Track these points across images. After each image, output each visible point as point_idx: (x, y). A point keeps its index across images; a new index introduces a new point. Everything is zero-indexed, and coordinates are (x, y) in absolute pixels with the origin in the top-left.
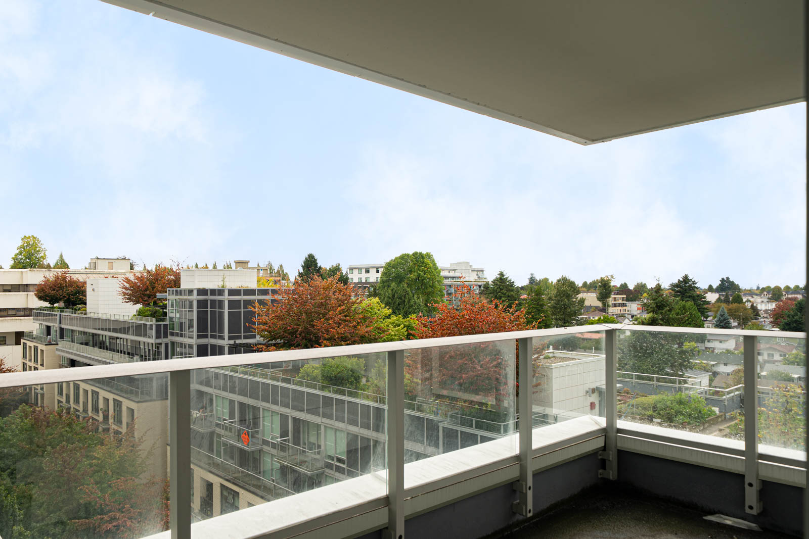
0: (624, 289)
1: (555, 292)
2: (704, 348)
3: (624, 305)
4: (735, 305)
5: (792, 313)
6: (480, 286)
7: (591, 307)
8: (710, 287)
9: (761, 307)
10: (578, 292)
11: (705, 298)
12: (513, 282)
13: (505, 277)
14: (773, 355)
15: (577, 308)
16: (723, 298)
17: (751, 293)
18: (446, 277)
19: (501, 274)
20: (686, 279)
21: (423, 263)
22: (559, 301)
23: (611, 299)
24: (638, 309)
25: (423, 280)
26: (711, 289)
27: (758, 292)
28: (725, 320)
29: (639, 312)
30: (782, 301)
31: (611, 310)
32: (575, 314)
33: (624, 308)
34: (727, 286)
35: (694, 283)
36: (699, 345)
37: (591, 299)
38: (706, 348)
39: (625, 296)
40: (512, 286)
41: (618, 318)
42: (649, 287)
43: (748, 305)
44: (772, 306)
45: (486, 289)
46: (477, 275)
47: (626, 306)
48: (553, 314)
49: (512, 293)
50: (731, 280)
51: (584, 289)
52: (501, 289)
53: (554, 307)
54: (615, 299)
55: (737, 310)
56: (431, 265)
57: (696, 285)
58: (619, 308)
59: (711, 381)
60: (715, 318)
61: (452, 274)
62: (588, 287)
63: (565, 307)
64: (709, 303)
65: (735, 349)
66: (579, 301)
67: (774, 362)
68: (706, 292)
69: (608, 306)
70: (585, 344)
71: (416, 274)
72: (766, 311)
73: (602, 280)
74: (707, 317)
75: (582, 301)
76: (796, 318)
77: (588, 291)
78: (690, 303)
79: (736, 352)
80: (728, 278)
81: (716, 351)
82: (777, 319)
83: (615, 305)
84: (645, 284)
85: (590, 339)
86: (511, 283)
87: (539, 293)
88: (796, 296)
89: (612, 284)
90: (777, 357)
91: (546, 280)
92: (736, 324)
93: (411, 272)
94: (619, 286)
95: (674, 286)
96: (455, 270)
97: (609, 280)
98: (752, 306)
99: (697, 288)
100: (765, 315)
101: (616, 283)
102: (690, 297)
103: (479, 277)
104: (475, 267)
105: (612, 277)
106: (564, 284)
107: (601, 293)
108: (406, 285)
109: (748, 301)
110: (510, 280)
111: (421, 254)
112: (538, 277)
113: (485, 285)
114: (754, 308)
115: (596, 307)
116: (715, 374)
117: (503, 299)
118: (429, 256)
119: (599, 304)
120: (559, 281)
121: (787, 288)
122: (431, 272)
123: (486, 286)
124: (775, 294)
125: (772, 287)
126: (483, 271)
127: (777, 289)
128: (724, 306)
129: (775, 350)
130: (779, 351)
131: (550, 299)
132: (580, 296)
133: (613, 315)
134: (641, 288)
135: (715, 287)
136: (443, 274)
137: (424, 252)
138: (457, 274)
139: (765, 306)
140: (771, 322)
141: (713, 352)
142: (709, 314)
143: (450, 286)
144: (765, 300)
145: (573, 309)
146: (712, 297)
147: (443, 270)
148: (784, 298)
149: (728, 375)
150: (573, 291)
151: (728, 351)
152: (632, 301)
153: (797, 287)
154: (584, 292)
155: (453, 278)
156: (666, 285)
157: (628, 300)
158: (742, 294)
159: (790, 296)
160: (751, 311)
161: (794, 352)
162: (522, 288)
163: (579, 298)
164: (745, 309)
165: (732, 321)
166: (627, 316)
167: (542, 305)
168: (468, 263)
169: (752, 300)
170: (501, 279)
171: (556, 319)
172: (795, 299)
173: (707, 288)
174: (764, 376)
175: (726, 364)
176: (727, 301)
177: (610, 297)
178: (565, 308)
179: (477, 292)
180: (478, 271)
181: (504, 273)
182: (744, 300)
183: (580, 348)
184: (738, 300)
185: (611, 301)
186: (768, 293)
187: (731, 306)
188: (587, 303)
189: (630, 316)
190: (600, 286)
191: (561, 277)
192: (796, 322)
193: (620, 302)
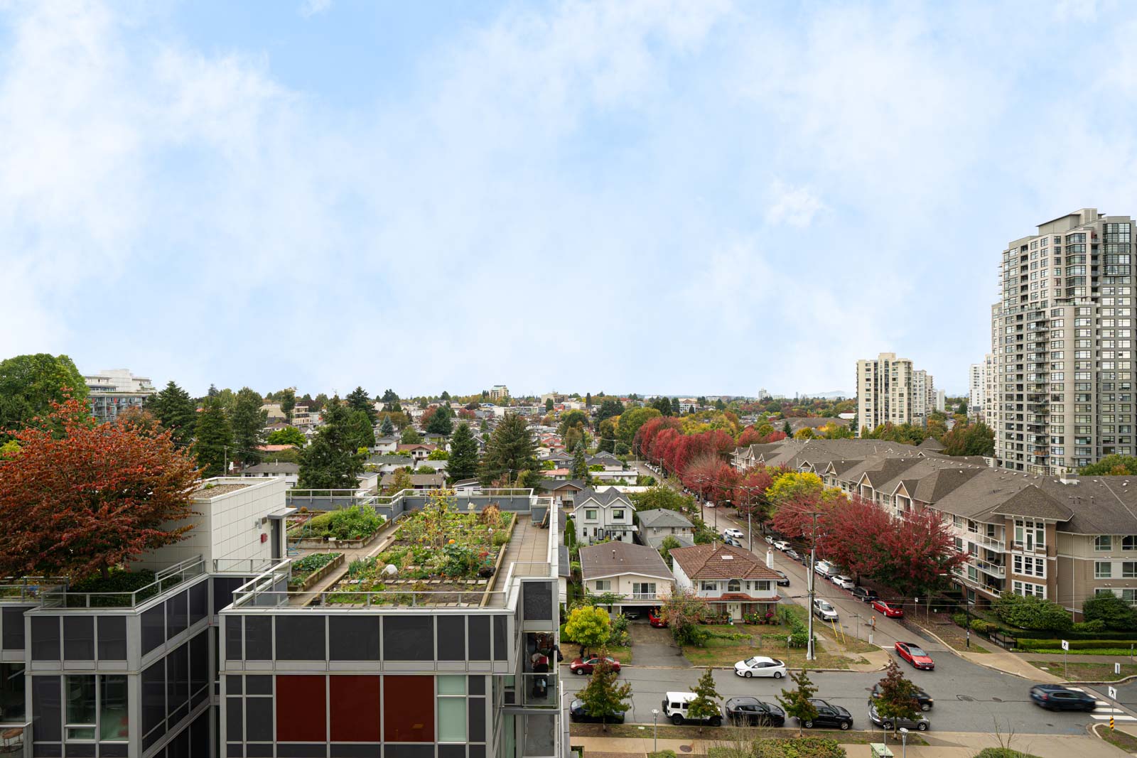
0: (306, 400)
1: (235, 404)
2: (373, 452)
3: (306, 416)
4: (397, 413)
5: (434, 418)
6: (144, 398)
7: (275, 418)
8: (378, 397)
9: (414, 414)
10: (261, 404)
11: (374, 407)
12: (187, 394)
13: (177, 387)
14: (422, 453)
15: (259, 421)
16: (387, 407)
17: (406, 402)
18: (93, 388)
19: (172, 384)
20: (359, 391)
21: (54, 368)
22: (240, 413)
23: (294, 410)
24: (320, 419)
25: (54, 391)
26: (378, 399)
27: (411, 401)
28: (389, 425)
29: (320, 421)
30: (427, 409)
31: (295, 421)
32: (258, 426)
33: (307, 418)
34: (390, 397)
35: (366, 394)
36: (370, 449)
37: (275, 410)
38: (375, 451)
39: (307, 407)
40: (185, 398)
41: (302, 429)
42: (329, 398)
43: (405, 412)
44: (421, 413)
45: (151, 402)
46: (140, 385)
47: (308, 416)
48: (234, 427)
49: (186, 406)
50: (393, 391)
51: (269, 400)
52: (171, 402)
53: (236, 421)
54: (298, 410)
55: (398, 418)
56: (69, 372)
57: (368, 397)
58: (302, 419)
59: (379, 480)
60: (381, 424)
61: (103, 383)
62: (272, 398)
63: (247, 420)
64: (377, 411)
65: (396, 451)
66: (262, 413)
67: (423, 459)
68: (375, 402)
69: (292, 417)
70: (268, 457)
71: (42, 383)
72: (417, 417)
73: (286, 391)
74: (375, 424)
75: (266, 413)
76: (437, 422)
77: (273, 402)
78: (363, 412)
79: (397, 453)
80: (390, 390)
81: (383, 454)
82: (424, 423)
83: (298, 416)
84: (326, 395)
85: (274, 452)
86: (184, 394)
87: (217, 406)
88: (435, 404)
89: (296, 395)
90: (425, 455)
91: (228, 391)
92: (396, 429)
93: (34, 380)
94: (302, 397)
95: (350, 397)
96: (108, 379)
97: (292, 391)
98: (408, 413)
99: (368, 399)
100: (416, 421)
101: (299, 394)
102: (362, 407)
103: (143, 388)
104: (136, 376)
105: (295, 389)
106: (245, 396)
107: (284, 405)
108: (21, 398)
109: (405, 409)
110: (184, 391)
111: (48, 356)
112: (219, 388)
113: (150, 397)
114: (409, 415)
115: (281, 419)
116: (382, 474)
117: (174, 413)
118: (64, 359)
119: (283, 415)
120: (240, 392)
121: (430, 398)
122: (68, 382)
123: (152, 398)
124: (423, 403)
125: (421, 397)
126: (148, 380)
127: (424, 398)
128: (388, 413)
129: (423, 448)
130: (426, 449)
131: (231, 411)
132: (263, 408)
133: (297, 425)
134: (322, 398)
135: (381, 398)
136: (88, 383)
137: (55, 355)
138: (110, 384)
139: (416, 413)
140: (420, 426)
141: (380, 454)
142: (377, 421)
143: (101, 398)
144: (416, 408)
145: (256, 422)
146: (379, 407)
147: (89, 378)
148: (428, 406)
149: (392, 473)
150: (256, 403)
151: (392, 453)
152: (314, 411)
153: (436, 397)
154: (268, 403)
155: (105, 388)
156: (343, 396)
157: (310, 410)
158: (400, 403)
159: (432, 405)
160: (407, 418)
161: (436, 449)
162: (200, 400)
163: (262, 410)
164: (403, 416)
165: (394, 426)
166: (309, 426)
167: (222, 419)
168: (126, 370)
169: (407, 408)
170: (171, 390)
171: (237, 433)
172: (435, 407)
173: (375, 398)
174: (416, 471)
175: (390, 465)
176: (390, 410)
177: (293, 408)
178: (247, 422)
179: (141, 405)
180: (141, 380)
181: (175, 384)
182: (402, 408)
183: (263, 462)
184: (398, 409)
185: (294, 412)
186: (418, 402)
187: (393, 414)
188: (270, 415)
189: (312, 426)
190: (284, 398)
191: (242, 388)
192: (436, 425)
193: (303, 412)
